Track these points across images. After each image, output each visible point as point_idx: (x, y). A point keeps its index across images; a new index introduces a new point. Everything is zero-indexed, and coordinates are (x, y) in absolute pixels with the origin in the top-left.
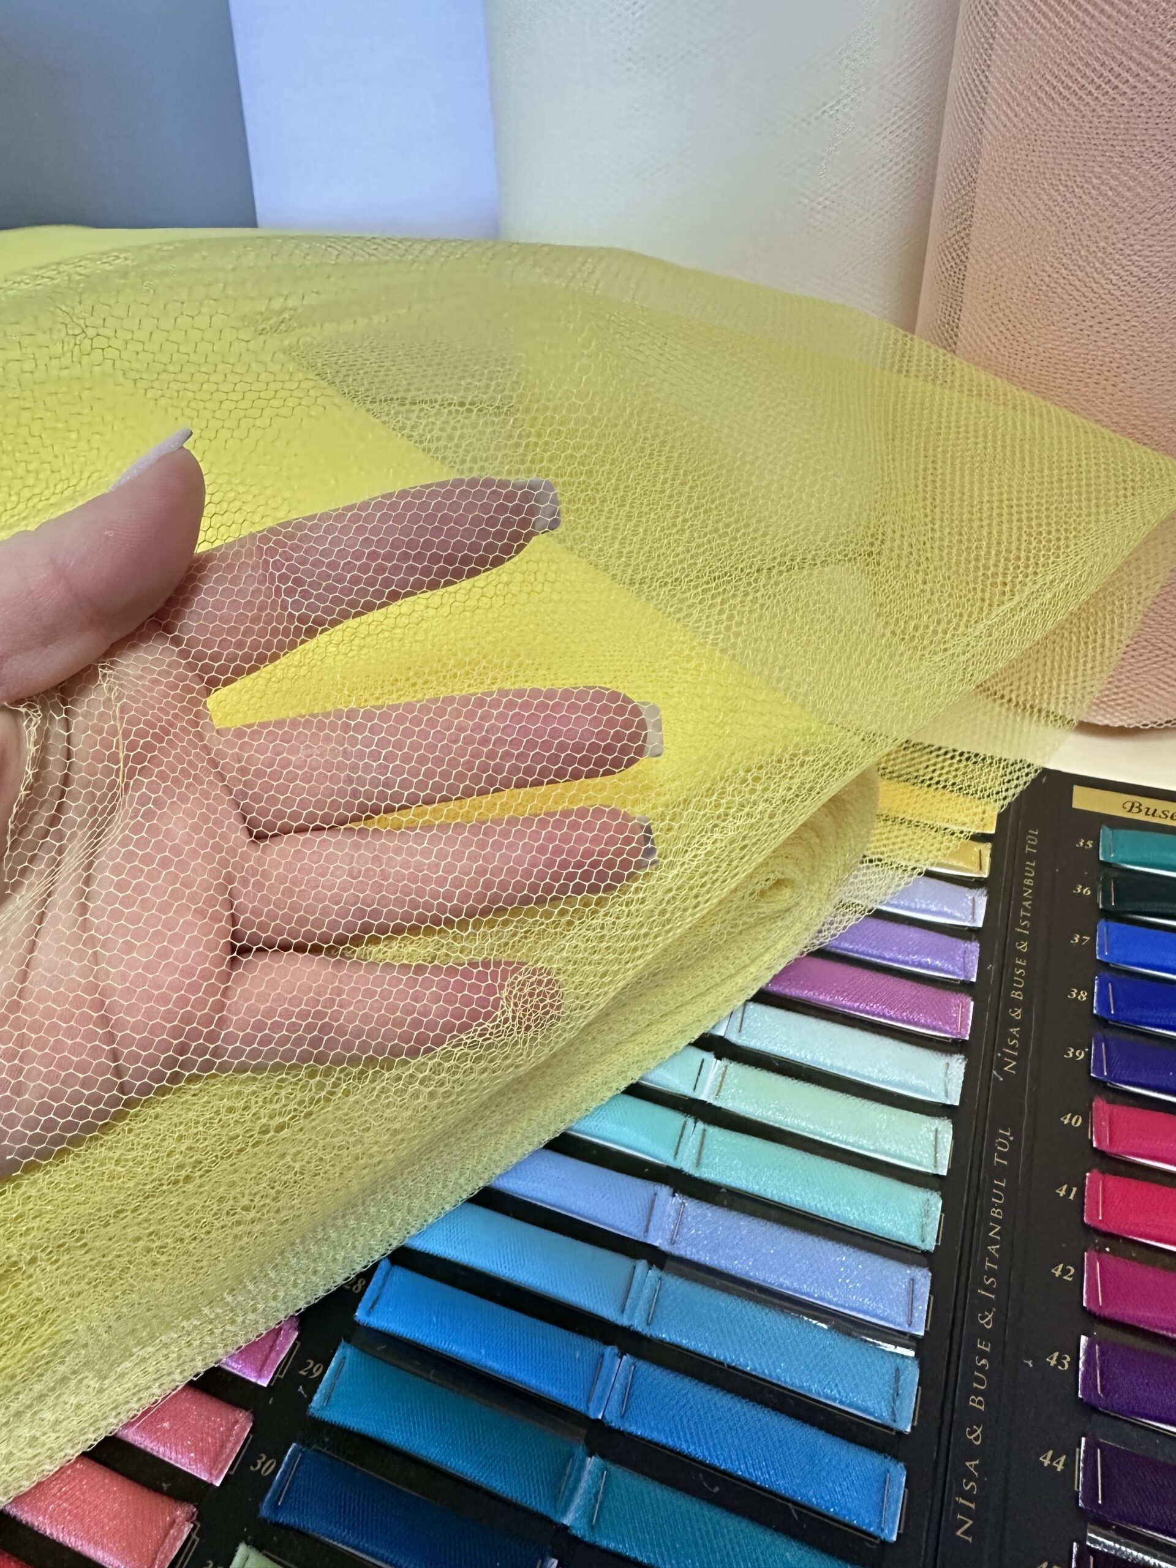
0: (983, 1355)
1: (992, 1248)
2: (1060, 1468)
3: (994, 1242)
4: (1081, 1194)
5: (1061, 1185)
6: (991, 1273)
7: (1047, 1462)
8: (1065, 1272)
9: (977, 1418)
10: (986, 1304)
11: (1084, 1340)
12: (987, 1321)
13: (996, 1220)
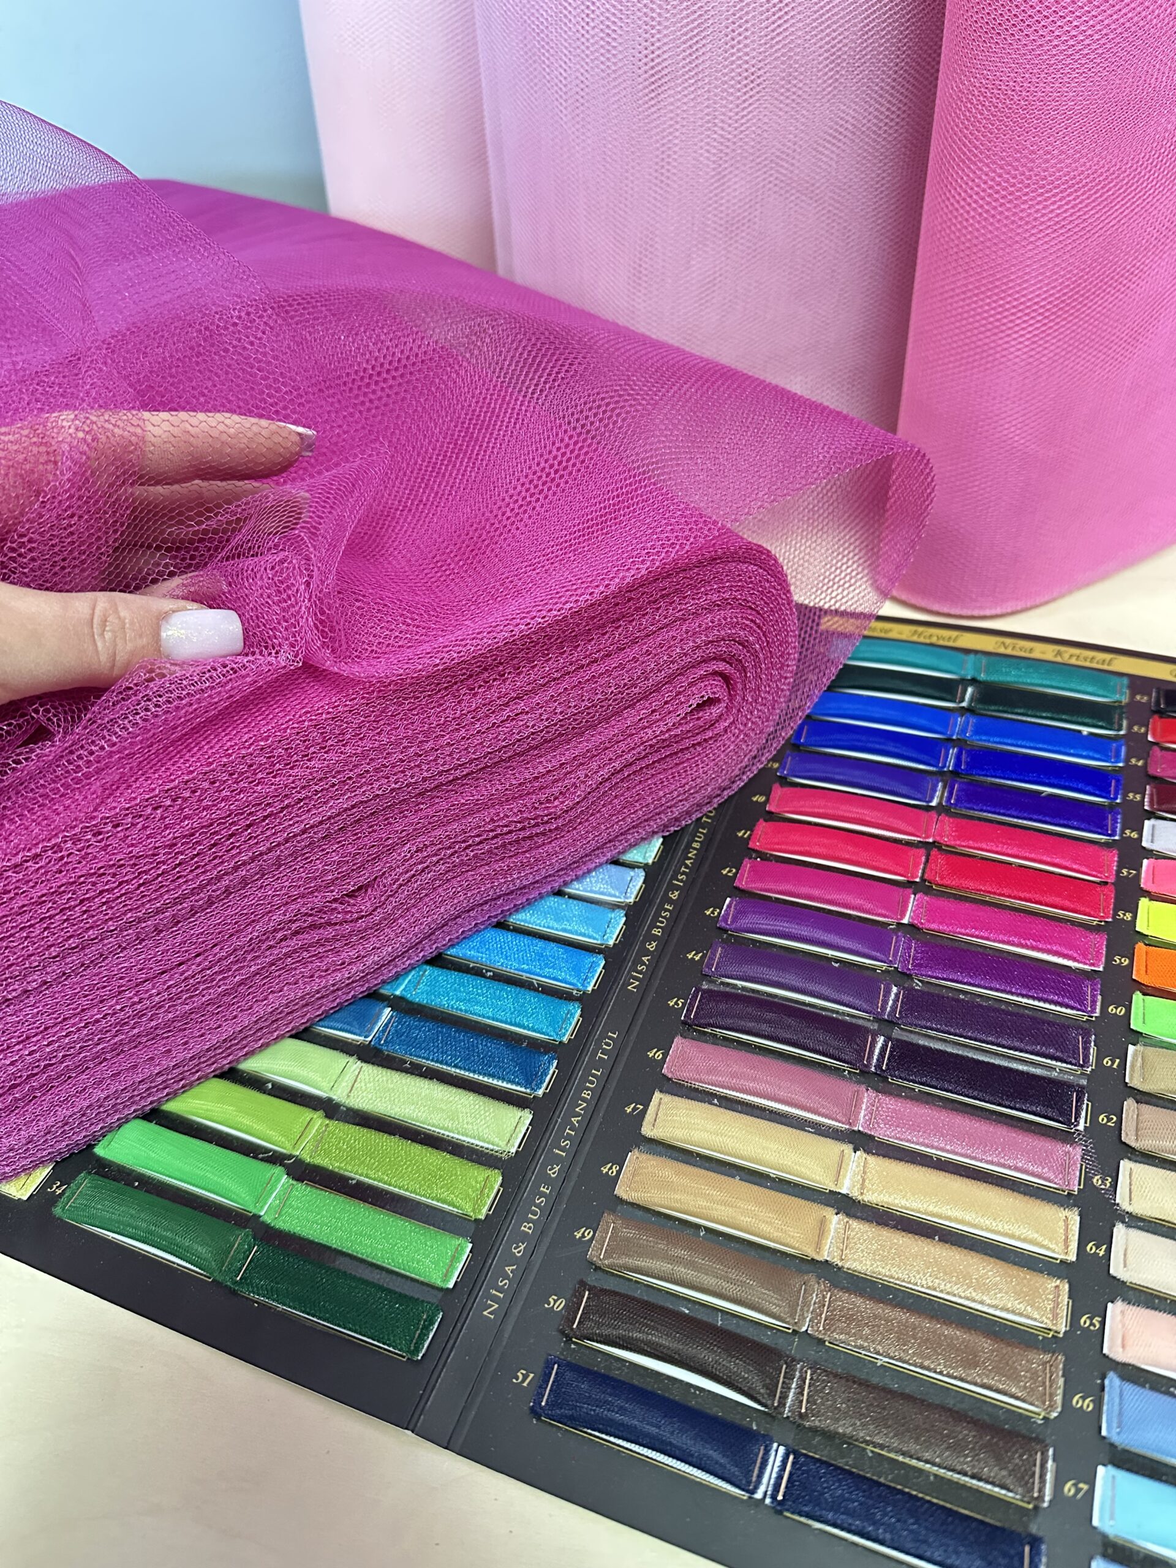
0: (667, 910)
1: (688, 862)
2: (697, 958)
3: (690, 858)
4: (750, 835)
5: (740, 831)
6: (684, 873)
7: (690, 957)
8: (730, 871)
9: (655, 938)
10: (677, 888)
11: (728, 900)
12: (675, 895)
13: (695, 849)
